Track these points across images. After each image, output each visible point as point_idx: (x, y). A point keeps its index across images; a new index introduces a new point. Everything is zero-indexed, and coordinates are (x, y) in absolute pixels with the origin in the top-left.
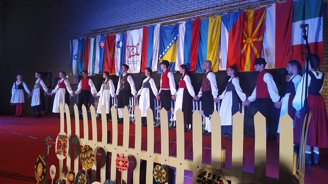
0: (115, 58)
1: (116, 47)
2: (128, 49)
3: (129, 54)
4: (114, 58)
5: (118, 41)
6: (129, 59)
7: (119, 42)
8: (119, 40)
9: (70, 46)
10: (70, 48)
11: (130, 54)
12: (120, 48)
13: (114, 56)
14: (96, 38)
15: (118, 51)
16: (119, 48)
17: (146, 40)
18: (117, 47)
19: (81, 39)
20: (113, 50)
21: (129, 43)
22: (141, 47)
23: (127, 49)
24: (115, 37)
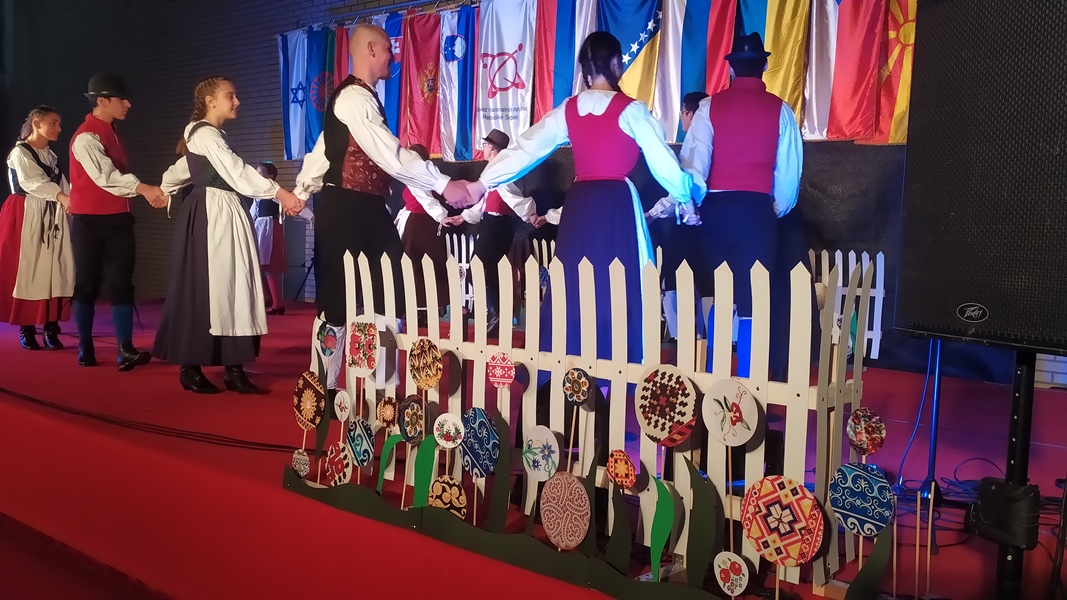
0: (441, 97)
1: (442, 57)
2: (485, 66)
3: (489, 84)
4: (435, 97)
5: (449, 34)
6: (491, 101)
7: (451, 40)
8: (452, 31)
11: (492, 82)
12: (456, 62)
13: (437, 90)
15: (451, 71)
16: (453, 60)
18: (445, 56)
20: (430, 68)
21: (487, 43)
22: (531, 59)
23: (481, 64)
24: (438, 22)
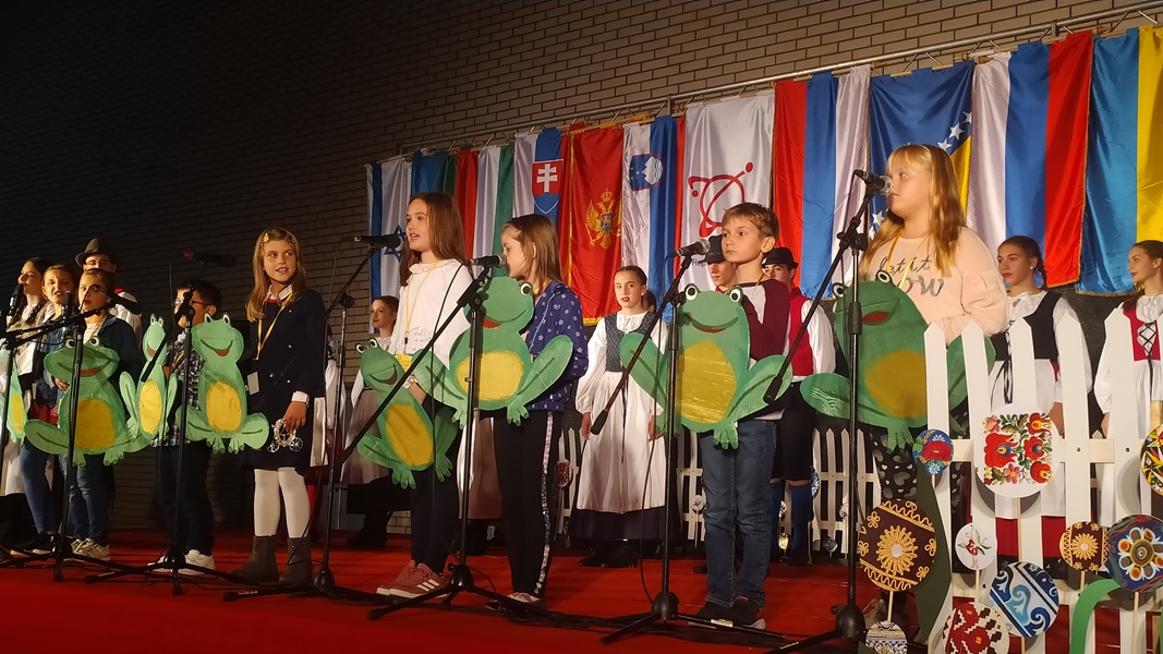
0: (624, 237)
1: (625, 183)
2: (695, 194)
3: (702, 218)
5: (637, 153)
8: (642, 149)
9: (366, 188)
10: (366, 196)
11: (706, 215)
12: (646, 191)
13: (617, 229)
14: (513, 145)
15: (639, 203)
16: (643, 188)
17: (793, 146)
18: (631, 183)
19: (424, 151)
21: (698, 160)
23: (688, 191)
24: (618, 138)
